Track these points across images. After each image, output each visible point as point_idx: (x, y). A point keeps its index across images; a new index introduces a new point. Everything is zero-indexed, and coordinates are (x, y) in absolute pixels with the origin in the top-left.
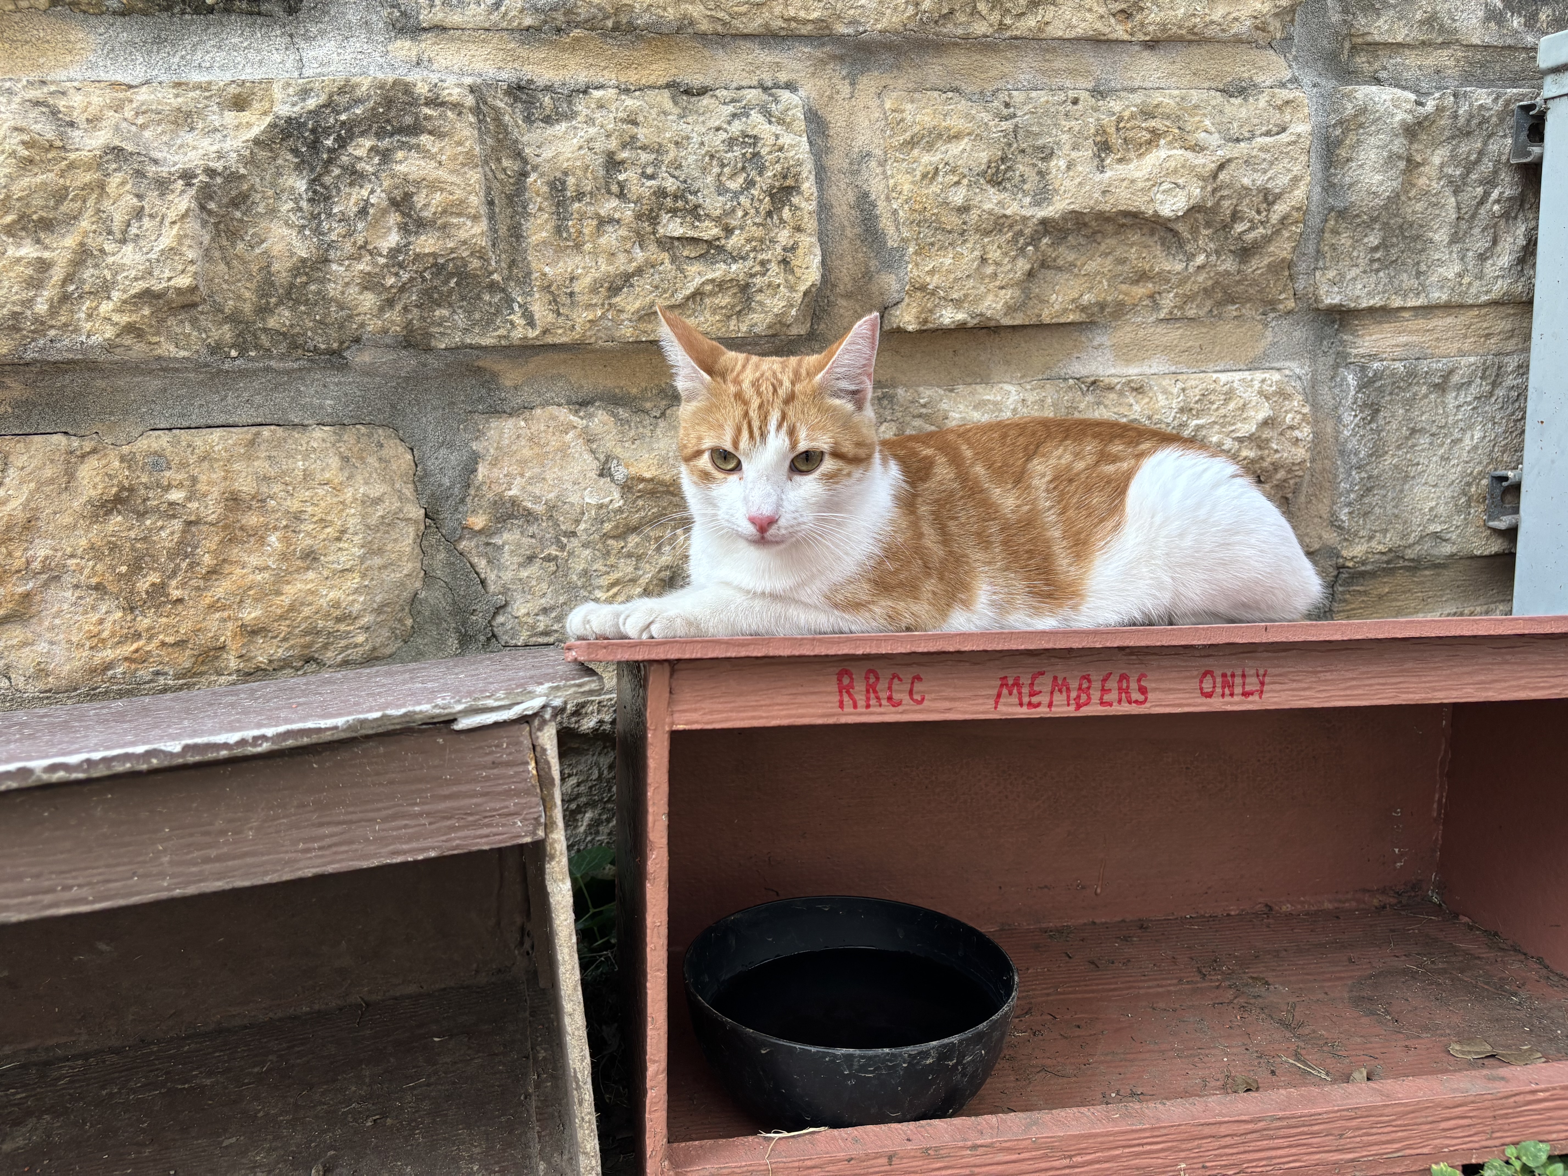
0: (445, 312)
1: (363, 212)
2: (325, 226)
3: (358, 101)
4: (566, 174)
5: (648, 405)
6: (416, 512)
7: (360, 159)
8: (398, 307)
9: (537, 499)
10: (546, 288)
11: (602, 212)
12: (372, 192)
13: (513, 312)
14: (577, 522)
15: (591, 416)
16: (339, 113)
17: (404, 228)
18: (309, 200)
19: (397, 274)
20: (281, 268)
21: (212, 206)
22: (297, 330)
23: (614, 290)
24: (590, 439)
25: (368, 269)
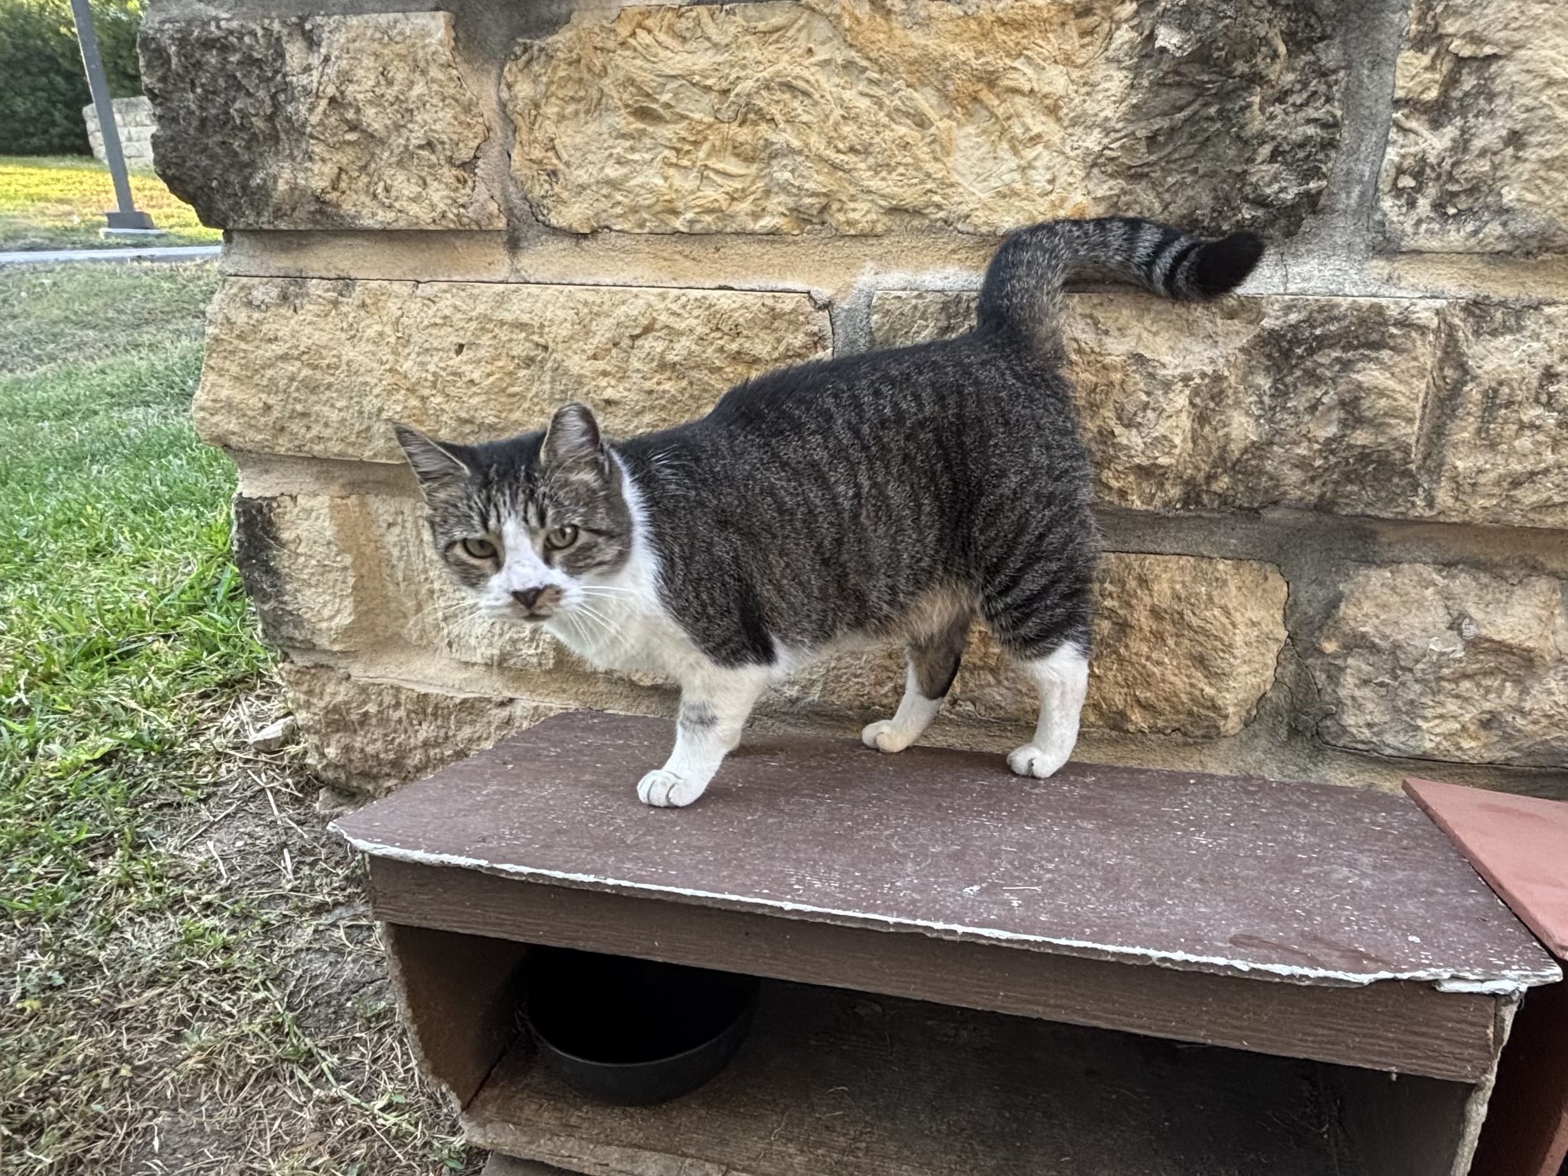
0: (1356, 488)
1: (1313, 408)
2: (1278, 416)
3: (1336, 319)
4: (1501, 383)
5: (1508, 573)
6: (1283, 634)
7: (1323, 365)
8: (1318, 483)
9: (1385, 637)
10: (1454, 479)
11: (1525, 419)
12: (1326, 393)
13: (1417, 495)
14: (1417, 661)
15: (1454, 577)
16: (1315, 328)
17: (1344, 424)
18: (1272, 396)
19: (1326, 458)
20: (1235, 449)
21: (1198, 401)
22: (1231, 492)
23: (1516, 484)
24: (1446, 596)
25: (1305, 452)
